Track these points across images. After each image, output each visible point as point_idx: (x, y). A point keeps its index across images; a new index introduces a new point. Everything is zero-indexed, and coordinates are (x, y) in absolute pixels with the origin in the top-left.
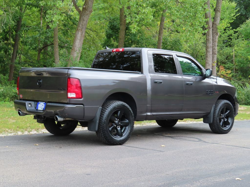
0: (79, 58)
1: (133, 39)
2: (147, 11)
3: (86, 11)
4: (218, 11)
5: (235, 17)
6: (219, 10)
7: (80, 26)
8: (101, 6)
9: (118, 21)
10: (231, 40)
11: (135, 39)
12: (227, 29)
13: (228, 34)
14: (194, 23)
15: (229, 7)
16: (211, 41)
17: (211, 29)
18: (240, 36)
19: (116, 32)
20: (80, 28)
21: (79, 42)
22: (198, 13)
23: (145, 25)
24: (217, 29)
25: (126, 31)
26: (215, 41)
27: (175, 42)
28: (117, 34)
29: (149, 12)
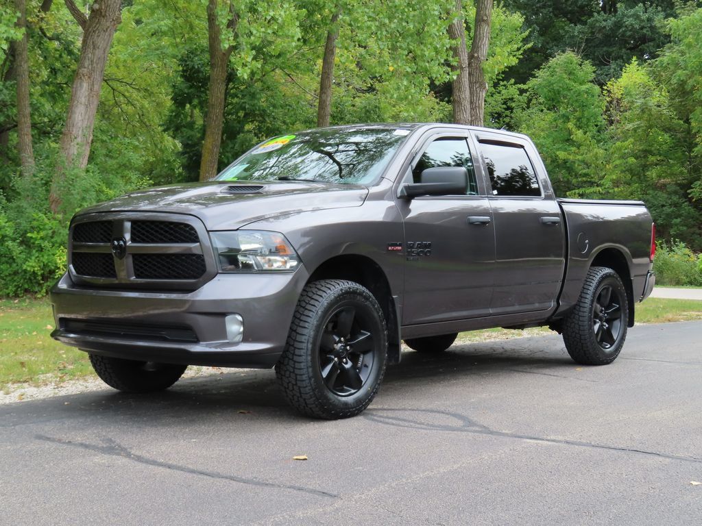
0: (87, 158)
1: (247, 106)
2: (282, 13)
3: (103, 21)
4: (483, 21)
5: (521, 52)
6: (485, 18)
7: (86, 66)
8: (166, 25)
9: (206, 57)
10: (512, 112)
11: (254, 106)
12: (501, 83)
13: (504, 97)
14: (419, 53)
15: (504, 26)
16: (467, 104)
17: (465, 72)
18: (534, 101)
19: (200, 87)
20: (86, 69)
21: (83, 112)
22: (429, 22)
23: (281, 68)
24: (482, 71)
25: (227, 85)
26: (477, 105)
27: (366, 114)
28: (202, 92)
29: (289, 17)
